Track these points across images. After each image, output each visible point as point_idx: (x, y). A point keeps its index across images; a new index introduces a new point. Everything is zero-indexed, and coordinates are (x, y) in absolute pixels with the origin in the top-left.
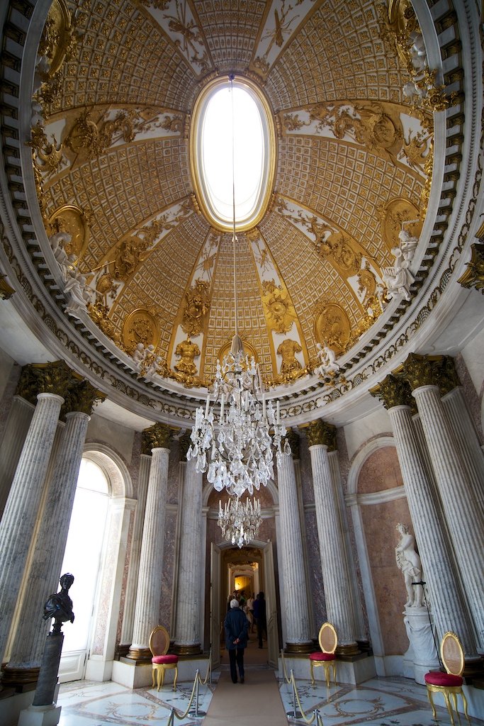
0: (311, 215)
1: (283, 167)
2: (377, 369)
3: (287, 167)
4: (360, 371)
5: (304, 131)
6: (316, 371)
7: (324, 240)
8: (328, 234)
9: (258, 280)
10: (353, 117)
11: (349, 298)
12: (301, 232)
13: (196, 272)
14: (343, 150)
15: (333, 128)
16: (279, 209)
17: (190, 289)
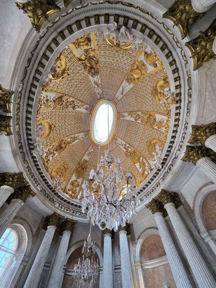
0: (125, 143)
2: (148, 197)
3: (119, 128)
4: (141, 197)
5: (126, 118)
7: (128, 151)
8: (130, 149)
10: (141, 116)
11: (136, 171)
12: (121, 148)
13: (84, 156)
14: (137, 125)
15: (134, 118)
16: (115, 140)
17: (81, 162)
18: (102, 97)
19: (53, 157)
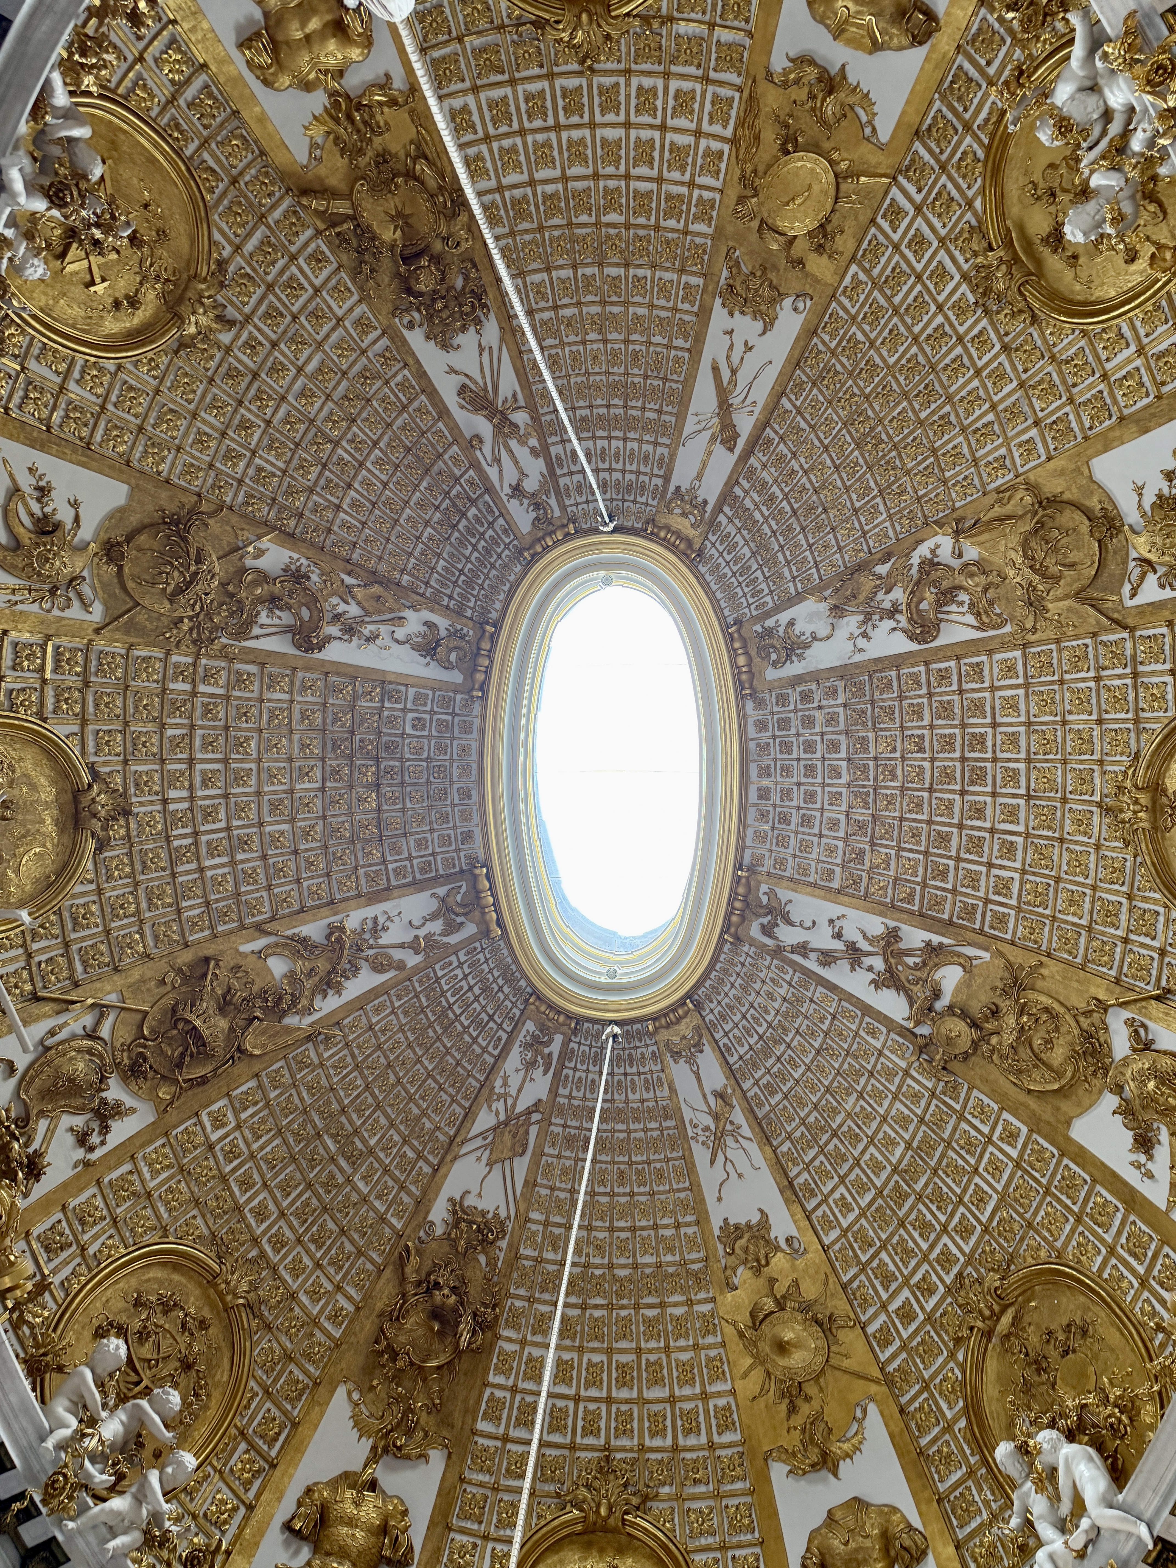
0: (876, 925)
1: (766, 783)
5: (822, 657)
7: (943, 1003)
8: (951, 976)
9: (702, 1220)
10: (956, 563)
12: (850, 998)
13: (457, 1166)
15: (903, 619)
16: (763, 926)
17: (422, 1234)
18: (557, 513)
19: (95, 1139)
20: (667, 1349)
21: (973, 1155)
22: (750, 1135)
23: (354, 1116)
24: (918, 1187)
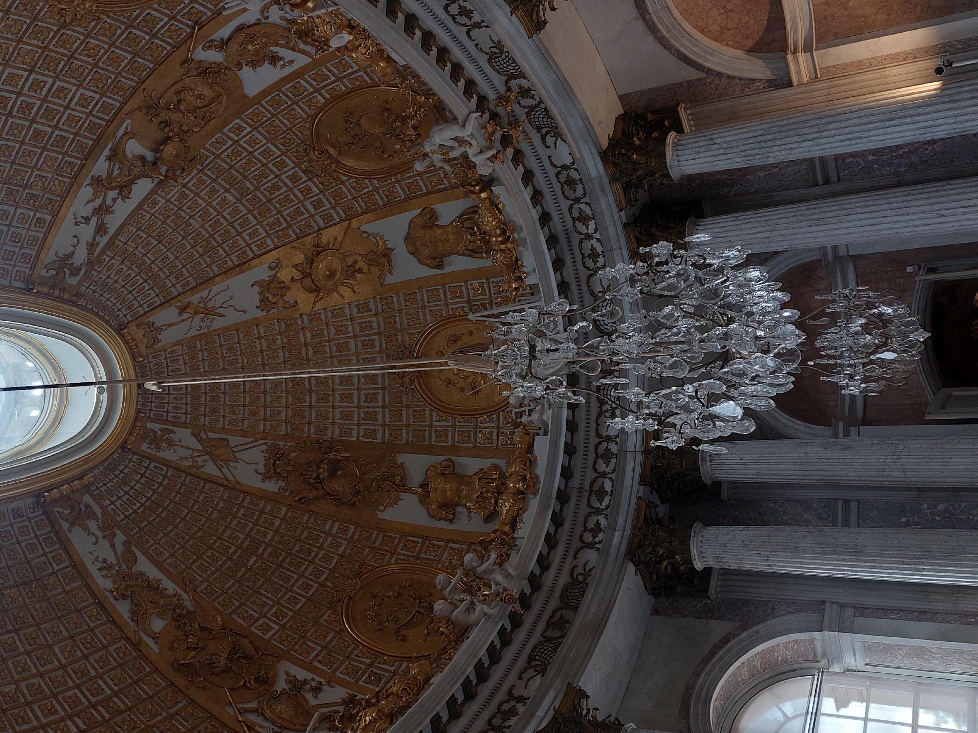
0: (86, 192)
4: (483, 60)
6: (484, 170)
7: (150, 156)
8: (134, 148)
9: (256, 323)
11: (297, 90)
12: (130, 216)
13: (242, 480)
16: (71, 274)
17: (287, 494)
20: (329, 341)
21: (242, 153)
22: (206, 292)
23: (231, 551)
24: (252, 188)
